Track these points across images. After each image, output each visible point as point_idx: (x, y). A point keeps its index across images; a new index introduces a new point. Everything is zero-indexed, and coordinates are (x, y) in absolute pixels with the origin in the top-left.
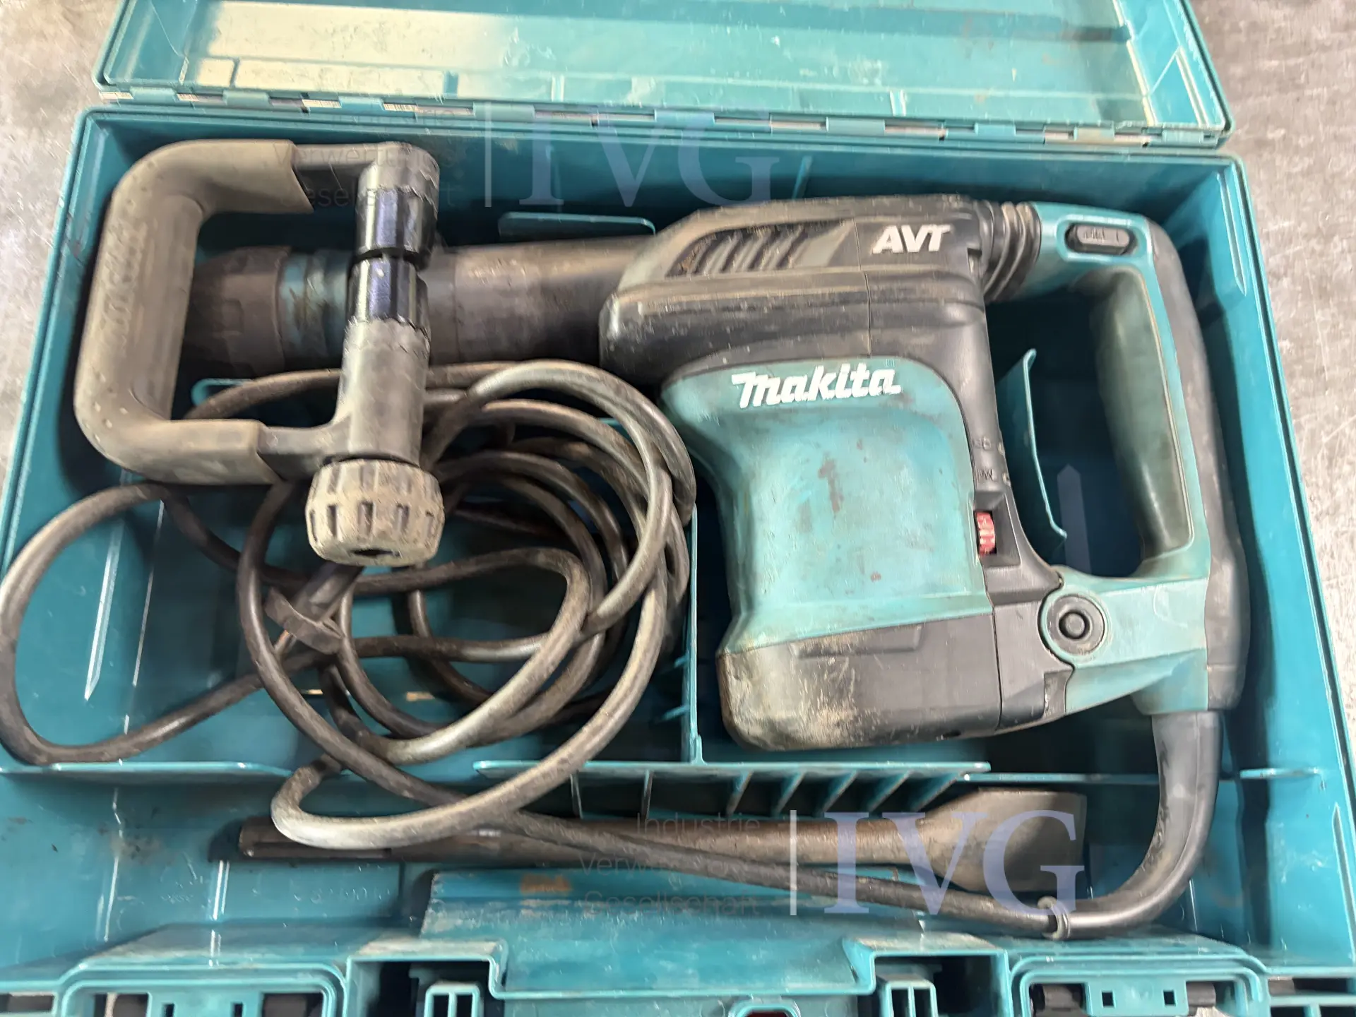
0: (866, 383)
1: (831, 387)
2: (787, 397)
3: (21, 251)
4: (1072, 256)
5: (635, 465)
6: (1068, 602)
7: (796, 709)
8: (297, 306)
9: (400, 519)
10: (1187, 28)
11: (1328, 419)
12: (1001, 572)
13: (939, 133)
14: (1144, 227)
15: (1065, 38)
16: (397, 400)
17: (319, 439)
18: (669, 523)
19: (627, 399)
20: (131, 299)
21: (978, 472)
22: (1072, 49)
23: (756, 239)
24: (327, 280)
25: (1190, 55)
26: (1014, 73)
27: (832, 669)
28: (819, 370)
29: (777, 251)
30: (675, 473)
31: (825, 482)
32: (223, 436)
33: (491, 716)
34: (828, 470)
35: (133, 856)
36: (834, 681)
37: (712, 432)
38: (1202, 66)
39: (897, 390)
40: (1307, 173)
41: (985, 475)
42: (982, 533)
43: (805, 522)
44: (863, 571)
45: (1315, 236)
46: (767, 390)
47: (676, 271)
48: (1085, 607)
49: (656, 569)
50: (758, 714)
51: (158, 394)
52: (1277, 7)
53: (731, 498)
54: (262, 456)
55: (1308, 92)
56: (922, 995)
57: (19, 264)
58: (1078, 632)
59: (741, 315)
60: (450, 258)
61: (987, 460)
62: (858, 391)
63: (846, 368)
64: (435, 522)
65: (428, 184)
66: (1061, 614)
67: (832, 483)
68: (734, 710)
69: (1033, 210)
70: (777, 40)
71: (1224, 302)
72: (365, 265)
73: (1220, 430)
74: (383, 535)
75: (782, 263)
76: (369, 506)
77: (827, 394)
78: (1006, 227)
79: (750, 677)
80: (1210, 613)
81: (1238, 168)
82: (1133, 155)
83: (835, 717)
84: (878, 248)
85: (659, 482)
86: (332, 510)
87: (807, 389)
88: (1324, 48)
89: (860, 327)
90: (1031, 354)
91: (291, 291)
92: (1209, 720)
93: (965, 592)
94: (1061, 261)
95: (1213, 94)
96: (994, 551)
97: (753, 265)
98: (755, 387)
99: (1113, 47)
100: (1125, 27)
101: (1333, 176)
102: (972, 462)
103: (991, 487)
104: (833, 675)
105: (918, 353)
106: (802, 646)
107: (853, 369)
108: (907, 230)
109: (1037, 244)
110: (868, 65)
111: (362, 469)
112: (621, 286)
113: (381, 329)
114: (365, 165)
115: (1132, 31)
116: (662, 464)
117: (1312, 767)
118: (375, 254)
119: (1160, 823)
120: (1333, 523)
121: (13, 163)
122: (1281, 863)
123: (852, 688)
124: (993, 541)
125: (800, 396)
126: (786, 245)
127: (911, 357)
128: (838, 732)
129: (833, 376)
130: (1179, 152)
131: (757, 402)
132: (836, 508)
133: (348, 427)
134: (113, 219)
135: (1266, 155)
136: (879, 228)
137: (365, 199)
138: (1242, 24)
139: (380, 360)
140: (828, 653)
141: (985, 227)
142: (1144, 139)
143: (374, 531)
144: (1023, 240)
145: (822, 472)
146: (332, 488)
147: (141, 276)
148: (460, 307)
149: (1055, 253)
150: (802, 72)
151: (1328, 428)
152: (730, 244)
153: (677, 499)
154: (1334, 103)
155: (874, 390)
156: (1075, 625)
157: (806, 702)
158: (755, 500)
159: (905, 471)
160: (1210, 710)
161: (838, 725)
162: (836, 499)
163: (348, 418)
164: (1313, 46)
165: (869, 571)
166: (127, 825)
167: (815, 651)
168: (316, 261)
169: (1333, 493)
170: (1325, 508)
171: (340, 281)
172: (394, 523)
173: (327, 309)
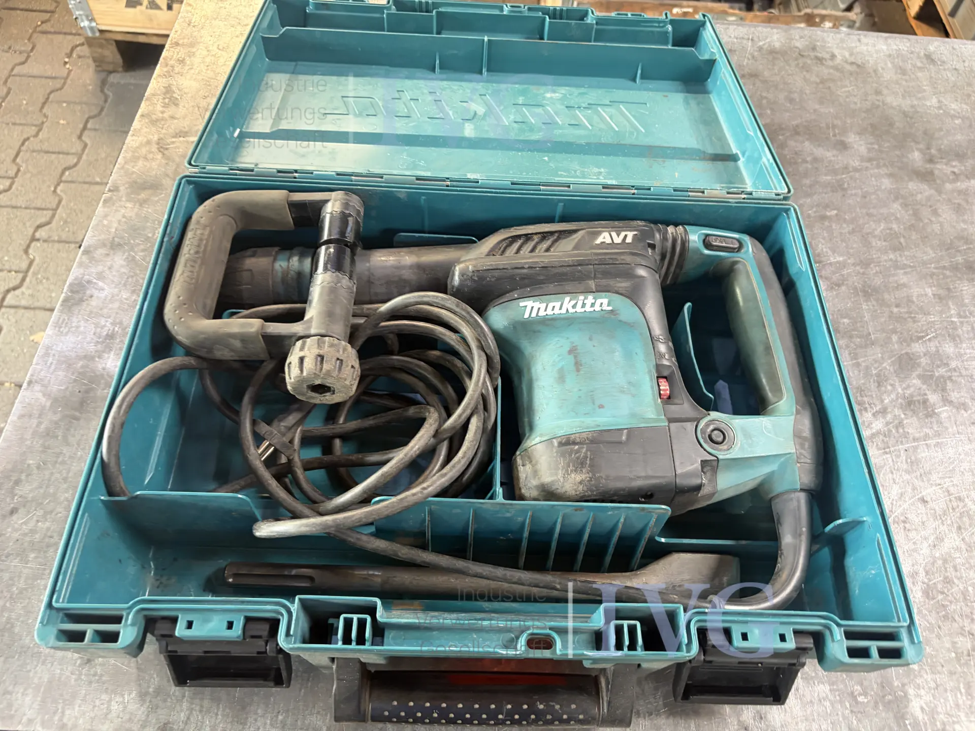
0: (593, 305)
1: (574, 307)
2: (549, 312)
3: (125, 263)
4: (707, 252)
5: (466, 351)
6: (713, 424)
7: (556, 474)
8: (283, 273)
9: (337, 366)
10: (766, 149)
11: (876, 361)
12: (673, 407)
13: (633, 191)
14: (746, 238)
15: (704, 159)
16: (339, 311)
17: (296, 328)
18: (484, 382)
19: (462, 309)
20: (199, 261)
21: (658, 354)
22: (708, 165)
23: (533, 240)
24: (300, 261)
25: (768, 160)
26: (676, 174)
27: (577, 451)
28: (567, 299)
29: (545, 245)
30: (488, 352)
31: (571, 357)
32: (243, 325)
33: (382, 475)
34: (573, 351)
35: (158, 587)
36: (578, 458)
37: (509, 335)
38: (774, 165)
39: (610, 308)
40: (852, 232)
41: (661, 356)
42: (661, 388)
43: (561, 378)
44: (594, 403)
45: (859, 265)
46: (539, 309)
47: (491, 253)
48: (722, 426)
49: (477, 405)
50: (535, 482)
51: (208, 309)
52: (828, 151)
53: (520, 373)
54: (263, 336)
55: (849, 192)
56: (632, 630)
57: (123, 270)
58: (720, 439)
59: (525, 271)
60: (368, 252)
61: (662, 348)
62: (588, 308)
63: (581, 297)
64: (356, 373)
65: (358, 212)
66: (709, 430)
67: (575, 357)
68: (521, 485)
69: (685, 230)
70: (546, 158)
71: (795, 278)
72: (323, 248)
73: (797, 341)
74: (328, 373)
75: (548, 250)
76: (322, 357)
77: (571, 310)
78: (670, 236)
79: (531, 462)
80: (797, 435)
81: (795, 210)
82: (736, 203)
83: (578, 477)
84: (598, 241)
85: (480, 356)
86: (302, 360)
87: (560, 309)
88: (856, 170)
89: (589, 278)
90: (688, 304)
91: (280, 266)
92: (802, 497)
93: (653, 416)
94: (702, 254)
95: (781, 177)
96: (669, 398)
97: (532, 251)
98: (532, 307)
99: (732, 164)
100: (737, 154)
101: (868, 234)
102: (654, 348)
103: (666, 363)
104: (577, 455)
105: (621, 291)
106: (559, 439)
107: (586, 298)
108: (614, 234)
109: (687, 245)
110: (596, 170)
111: (319, 339)
112: (462, 260)
113: (331, 277)
114: (327, 201)
115: (740, 156)
116: (482, 348)
117: (862, 517)
118: (328, 242)
119: (779, 559)
120: (884, 417)
121: (124, 220)
122: (854, 582)
123: (588, 462)
124: (668, 392)
125: (557, 311)
126: (549, 243)
127: (617, 293)
128: (581, 487)
129: (575, 302)
130: (761, 201)
131: (534, 315)
132: (578, 370)
133: (312, 322)
134: (192, 225)
135: (827, 223)
136: (599, 233)
137: (324, 217)
138: (809, 159)
139: (332, 291)
140: (574, 443)
141: (657, 236)
142: (743, 196)
143: (324, 370)
144: (679, 242)
145: (570, 352)
146: (302, 349)
147: (205, 251)
148: (373, 274)
149: (697, 250)
150: (559, 173)
151: (876, 365)
152: (520, 242)
153: (490, 370)
154: (865, 197)
155: (597, 308)
156: (717, 436)
157: (562, 470)
158: (533, 370)
159: (617, 354)
160: (802, 490)
161: (580, 483)
162: (578, 365)
163: (312, 318)
164: (851, 169)
165: (598, 403)
166: (156, 569)
167: (567, 442)
168: (294, 251)
169: (882, 401)
170: (878, 408)
171: (308, 262)
172: (335, 367)
173: (300, 274)
